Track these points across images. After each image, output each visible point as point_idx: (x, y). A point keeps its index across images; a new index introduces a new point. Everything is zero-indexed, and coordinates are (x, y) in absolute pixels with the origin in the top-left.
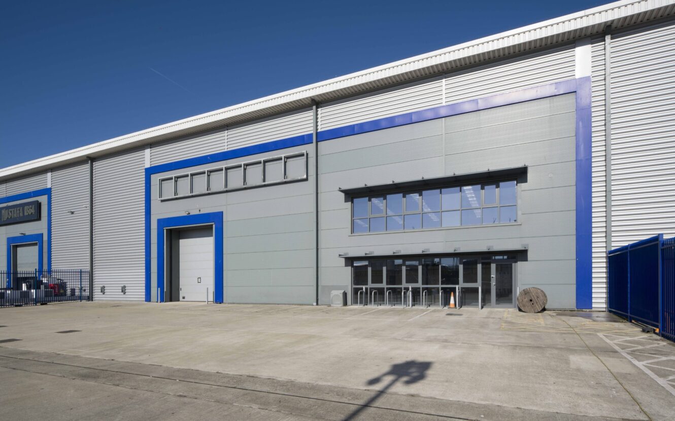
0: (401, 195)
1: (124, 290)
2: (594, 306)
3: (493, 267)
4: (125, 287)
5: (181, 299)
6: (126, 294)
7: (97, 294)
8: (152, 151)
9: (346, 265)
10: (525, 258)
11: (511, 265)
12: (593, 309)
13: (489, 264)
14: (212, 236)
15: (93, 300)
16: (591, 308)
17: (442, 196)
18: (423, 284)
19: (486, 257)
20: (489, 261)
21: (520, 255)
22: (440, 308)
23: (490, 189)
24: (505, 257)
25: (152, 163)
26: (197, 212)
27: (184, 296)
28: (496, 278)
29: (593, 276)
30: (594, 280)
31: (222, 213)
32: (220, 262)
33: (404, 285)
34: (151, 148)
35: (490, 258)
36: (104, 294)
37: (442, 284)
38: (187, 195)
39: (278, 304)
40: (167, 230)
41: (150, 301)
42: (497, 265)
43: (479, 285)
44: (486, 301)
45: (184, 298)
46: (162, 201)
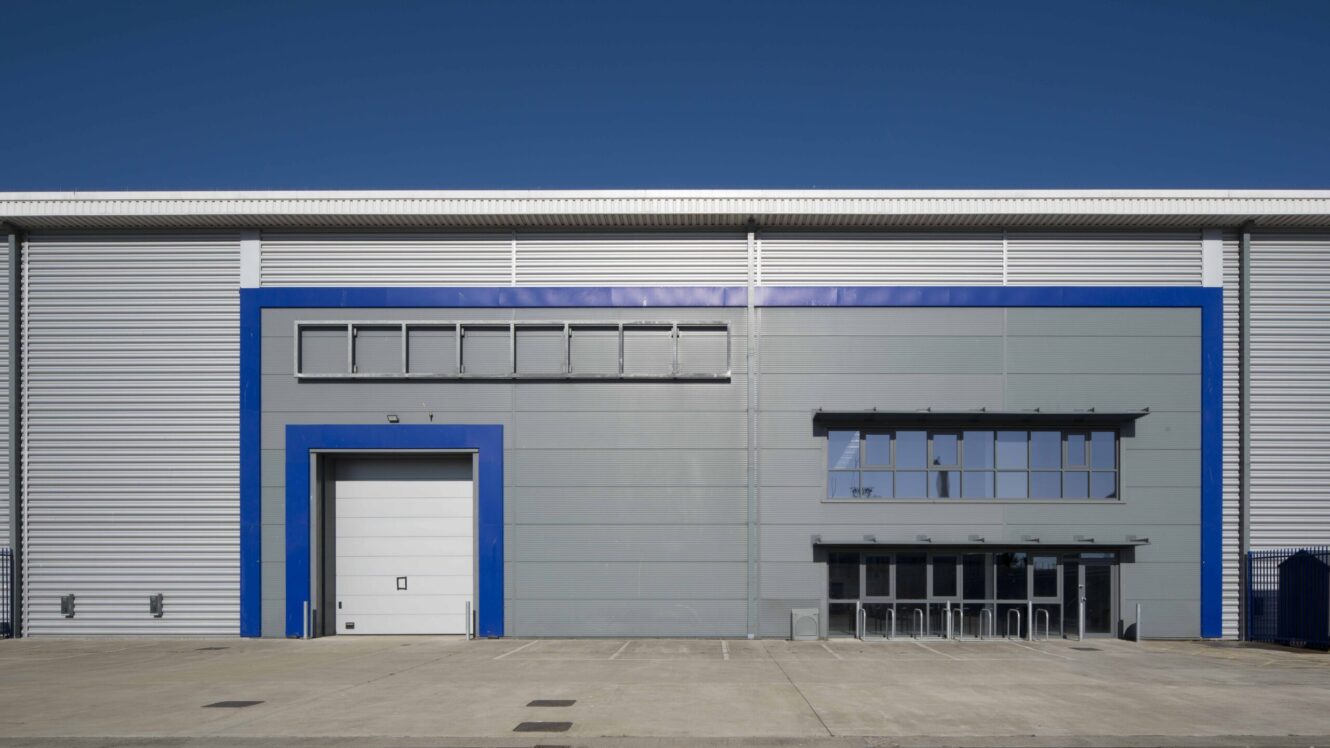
0: (924, 434)
1: (156, 606)
2: (1224, 632)
3: (1082, 570)
4: (161, 597)
5: (340, 628)
6: (164, 616)
7: (42, 618)
8: (265, 249)
9: (817, 559)
10: (1131, 559)
11: (1109, 568)
12: (1223, 638)
13: (1076, 565)
14: (470, 478)
15: (21, 635)
16: (1219, 634)
17: (997, 442)
18: (965, 597)
19: (1069, 554)
20: (1076, 560)
21: (1124, 553)
22: (993, 640)
23: (1076, 441)
24: (1112, 555)
25: (265, 278)
26: (423, 420)
27: (350, 620)
28: (1087, 588)
29: (1224, 588)
30: (1224, 594)
31: (500, 428)
32: (495, 541)
33: (931, 598)
34: (262, 239)
35: (1077, 556)
36: (71, 617)
37: (998, 598)
38: (396, 375)
39: (658, 638)
40: (318, 454)
41: (259, 635)
42: (1087, 569)
43: (1059, 599)
44: (1071, 627)
45: (350, 626)
46: (302, 381)
